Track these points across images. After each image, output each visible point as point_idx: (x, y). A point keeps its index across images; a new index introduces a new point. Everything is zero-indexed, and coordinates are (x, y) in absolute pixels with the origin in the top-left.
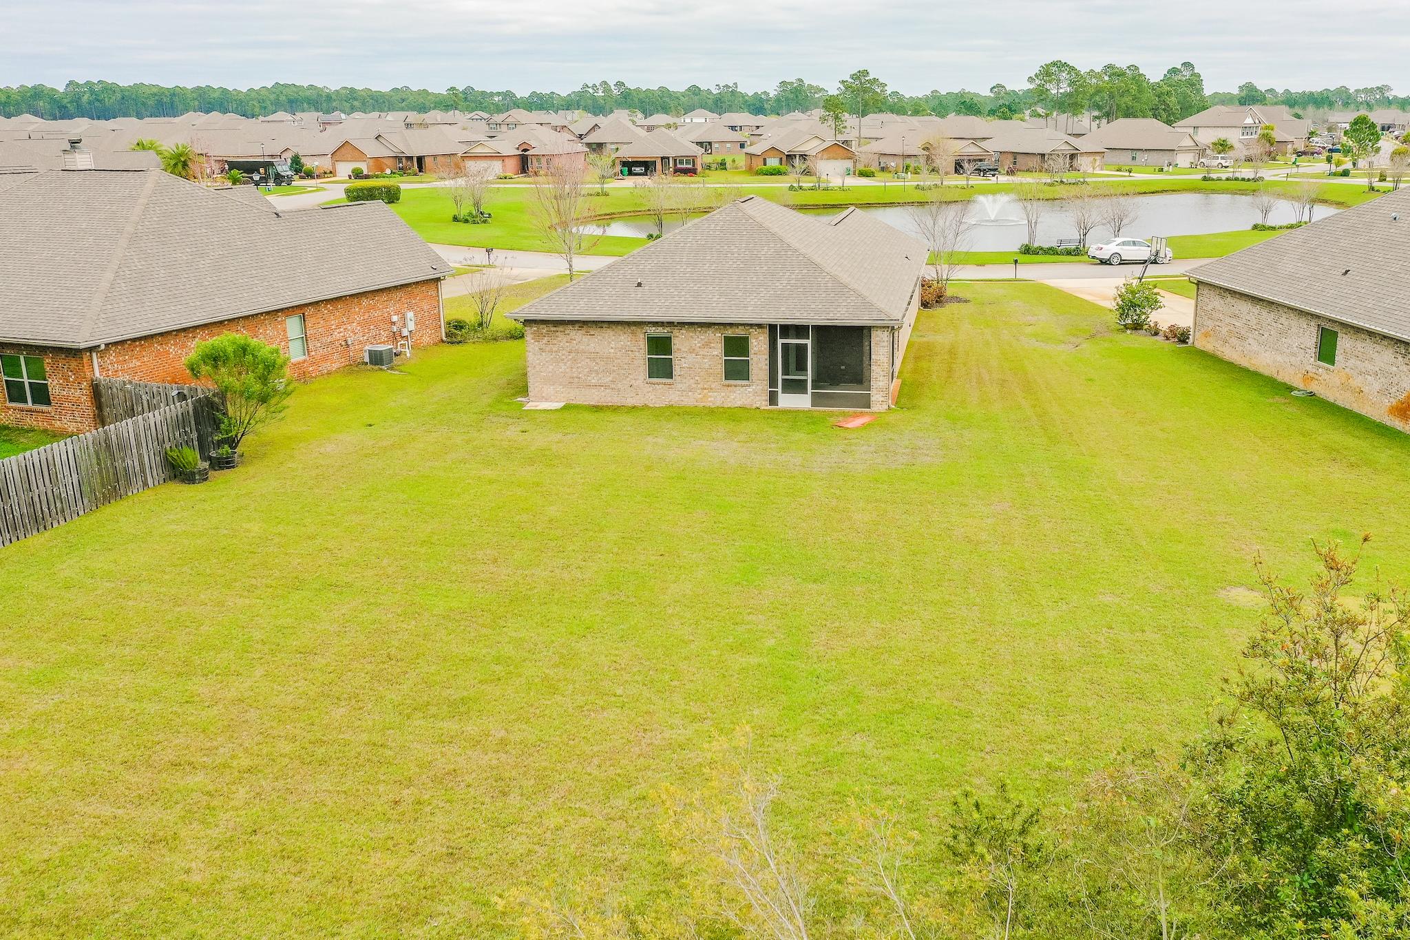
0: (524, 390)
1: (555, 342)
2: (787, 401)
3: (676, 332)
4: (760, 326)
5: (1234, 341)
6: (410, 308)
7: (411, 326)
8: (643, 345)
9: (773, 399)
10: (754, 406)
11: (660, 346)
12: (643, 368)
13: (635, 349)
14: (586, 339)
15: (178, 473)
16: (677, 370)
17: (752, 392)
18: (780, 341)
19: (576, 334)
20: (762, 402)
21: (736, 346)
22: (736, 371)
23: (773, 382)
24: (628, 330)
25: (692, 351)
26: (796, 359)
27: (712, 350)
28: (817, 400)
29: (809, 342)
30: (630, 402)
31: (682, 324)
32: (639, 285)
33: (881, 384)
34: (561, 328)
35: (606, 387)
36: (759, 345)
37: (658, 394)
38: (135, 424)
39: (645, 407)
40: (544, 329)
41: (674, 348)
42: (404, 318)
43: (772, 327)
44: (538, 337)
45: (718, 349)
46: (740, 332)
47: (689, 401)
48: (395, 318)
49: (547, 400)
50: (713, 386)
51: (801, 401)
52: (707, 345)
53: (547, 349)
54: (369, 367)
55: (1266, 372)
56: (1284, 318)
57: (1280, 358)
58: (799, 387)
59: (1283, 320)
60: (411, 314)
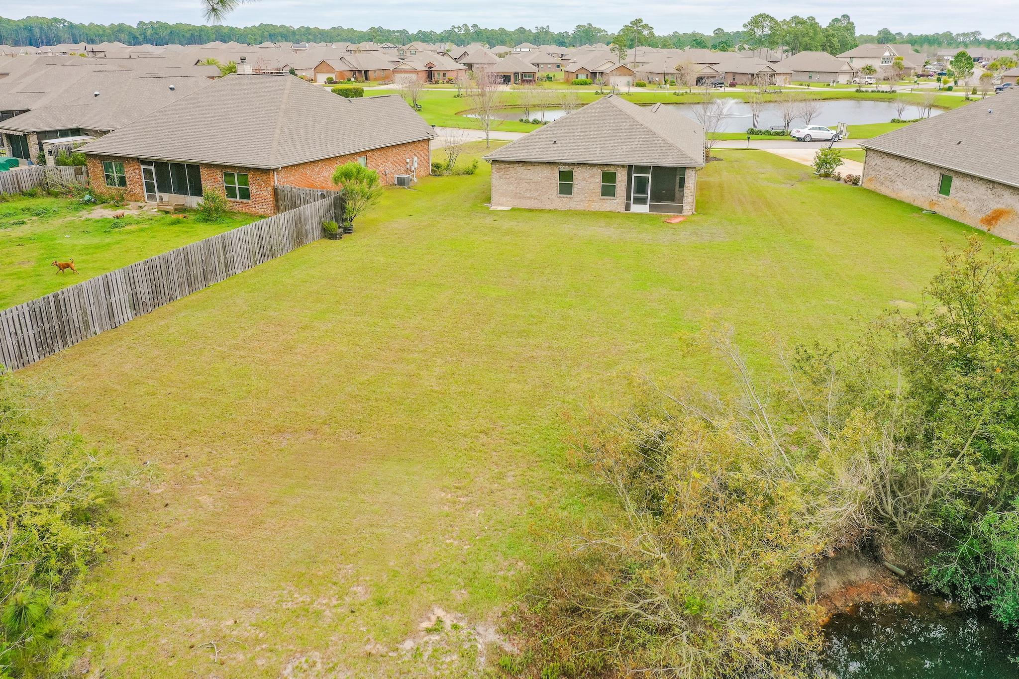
0: (489, 200)
1: (508, 173)
2: (636, 208)
3: (576, 169)
4: (623, 166)
5: (888, 183)
6: (416, 155)
7: (416, 165)
8: (557, 175)
9: (628, 207)
10: (617, 211)
11: (566, 176)
12: (556, 189)
13: (552, 178)
14: (525, 172)
15: (328, 234)
16: (575, 190)
17: (616, 203)
18: (634, 175)
19: (520, 169)
20: (623, 210)
21: (609, 178)
22: (608, 191)
23: (628, 198)
24: (549, 167)
25: (584, 179)
26: (641, 186)
27: (595, 180)
28: (652, 208)
29: (650, 176)
30: (548, 207)
31: (579, 164)
32: (555, 142)
33: (689, 200)
34: (512, 166)
35: (535, 199)
36: (621, 177)
37: (563, 203)
38: (311, 207)
39: (556, 210)
40: (502, 166)
41: (574, 177)
42: (412, 160)
43: (630, 167)
44: (499, 170)
45: (598, 179)
46: (612, 170)
47: (581, 207)
48: (408, 160)
49: (502, 205)
50: (595, 199)
51: (644, 209)
52: (593, 176)
53: (504, 177)
54: (397, 186)
55: (907, 201)
56: (920, 169)
57: (915, 193)
58: (643, 201)
59: (919, 170)
60: (416, 159)
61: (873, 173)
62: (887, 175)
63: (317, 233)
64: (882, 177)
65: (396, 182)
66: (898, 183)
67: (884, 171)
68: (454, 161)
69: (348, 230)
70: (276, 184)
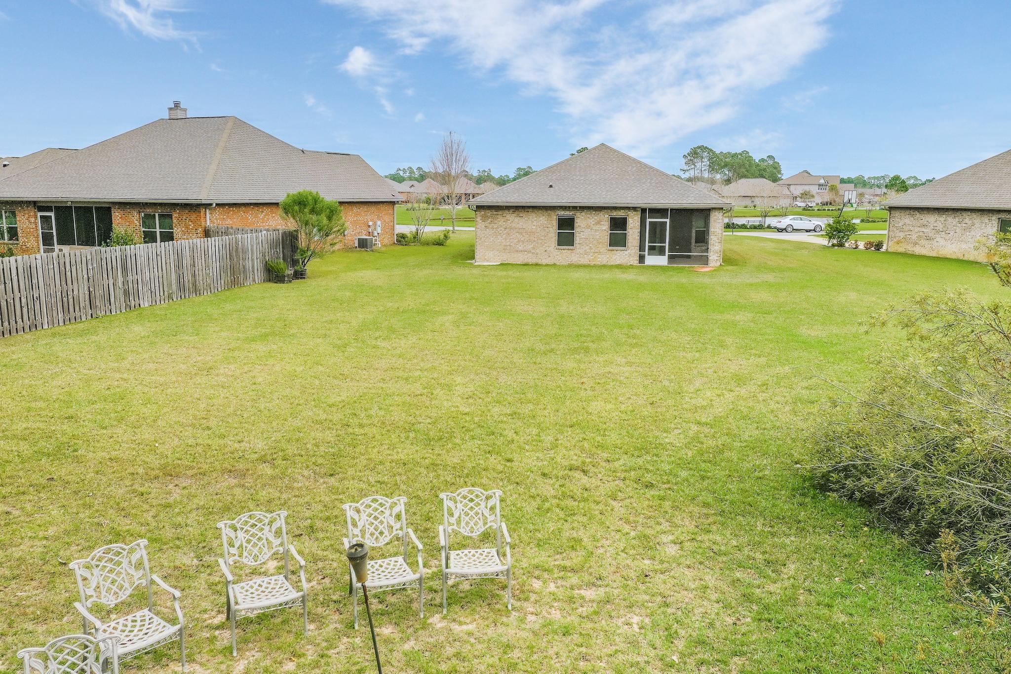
0: (473, 258)
1: (496, 221)
2: (652, 260)
3: (578, 214)
4: (634, 209)
5: (923, 242)
6: (379, 219)
8: (555, 223)
9: (642, 259)
10: (629, 264)
11: (566, 224)
12: (555, 238)
13: (548, 225)
14: (516, 220)
15: (274, 278)
16: (577, 240)
17: (628, 255)
18: (648, 220)
19: (511, 217)
20: (635, 261)
21: (619, 224)
22: (617, 240)
23: (642, 248)
24: (545, 213)
25: (588, 227)
26: (657, 232)
27: (602, 227)
28: (671, 258)
29: (668, 221)
30: (544, 262)
31: (583, 208)
32: (551, 186)
33: (716, 248)
34: (500, 213)
35: (529, 252)
36: (633, 222)
37: (563, 256)
39: (555, 264)
40: (489, 213)
41: (576, 225)
42: (375, 224)
43: (643, 211)
44: (484, 218)
45: (606, 226)
46: (620, 214)
47: (584, 261)
48: (371, 223)
49: (488, 261)
50: (601, 251)
51: (662, 260)
52: (598, 223)
53: (490, 227)
54: (358, 249)
55: (954, 257)
56: (967, 219)
57: (964, 246)
58: (661, 251)
59: (967, 221)
60: (379, 223)
61: (902, 235)
62: (921, 234)
63: (259, 274)
64: (914, 237)
65: (357, 245)
66: (938, 239)
67: (917, 229)
68: (422, 231)
69: (299, 275)
70: (208, 223)
